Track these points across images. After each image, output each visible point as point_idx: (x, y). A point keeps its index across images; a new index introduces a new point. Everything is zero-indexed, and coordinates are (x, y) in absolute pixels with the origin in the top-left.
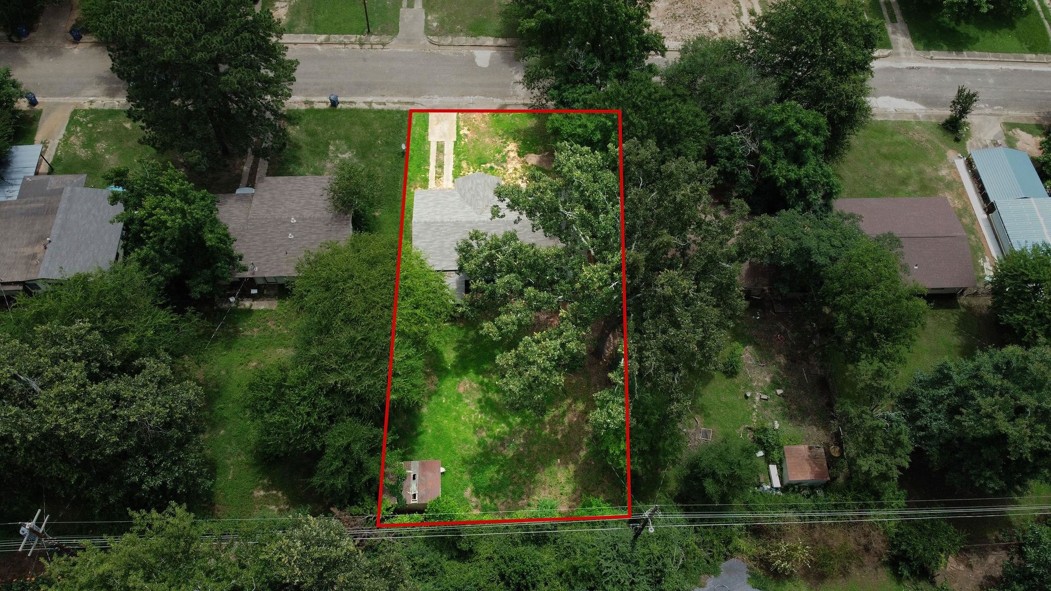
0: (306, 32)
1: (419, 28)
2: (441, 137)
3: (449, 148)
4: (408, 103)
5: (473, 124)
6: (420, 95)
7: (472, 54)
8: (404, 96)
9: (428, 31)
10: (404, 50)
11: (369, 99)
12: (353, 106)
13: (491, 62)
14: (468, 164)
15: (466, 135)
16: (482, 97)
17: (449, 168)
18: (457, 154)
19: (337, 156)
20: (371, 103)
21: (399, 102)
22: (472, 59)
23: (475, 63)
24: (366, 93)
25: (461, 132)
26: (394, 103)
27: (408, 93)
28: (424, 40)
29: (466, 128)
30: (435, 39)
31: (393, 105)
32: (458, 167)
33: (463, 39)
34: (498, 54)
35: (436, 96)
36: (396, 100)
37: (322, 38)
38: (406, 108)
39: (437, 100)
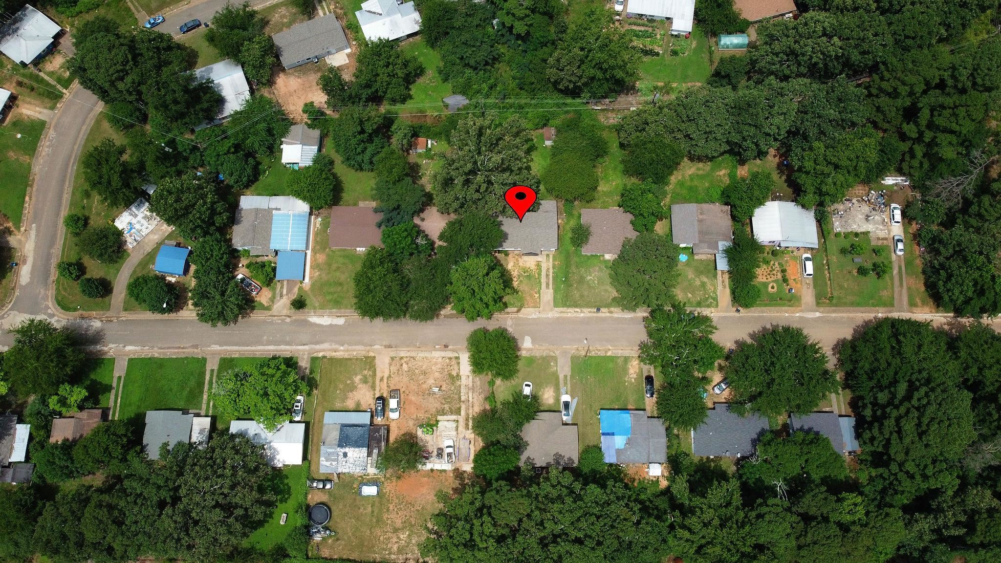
0: (617, 357)
1: (561, 361)
2: (547, 292)
3: (544, 286)
4: (563, 313)
5: (533, 300)
6: (558, 318)
7: (533, 345)
8: (566, 317)
9: (555, 359)
10: (567, 347)
11: (582, 315)
13: (523, 340)
14: (535, 276)
15: (536, 293)
16: (529, 317)
17: (544, 273)
18: (540, 281)
19: (593, 277)
20: (582, 312)
21: (568, 313)
22: (533, 342)
23: (531, 339)
24: (584, 318)
27: (563, 319)
28: (557, 353)
29: (536, 297)
30: (552, 354)
31: (571, 311)
32: (540, 274)
33: (537, 354)
34: (520, 345)
35: (550, 317)
37: (609, 354)
38: (565, 309)
39: (550, 315)
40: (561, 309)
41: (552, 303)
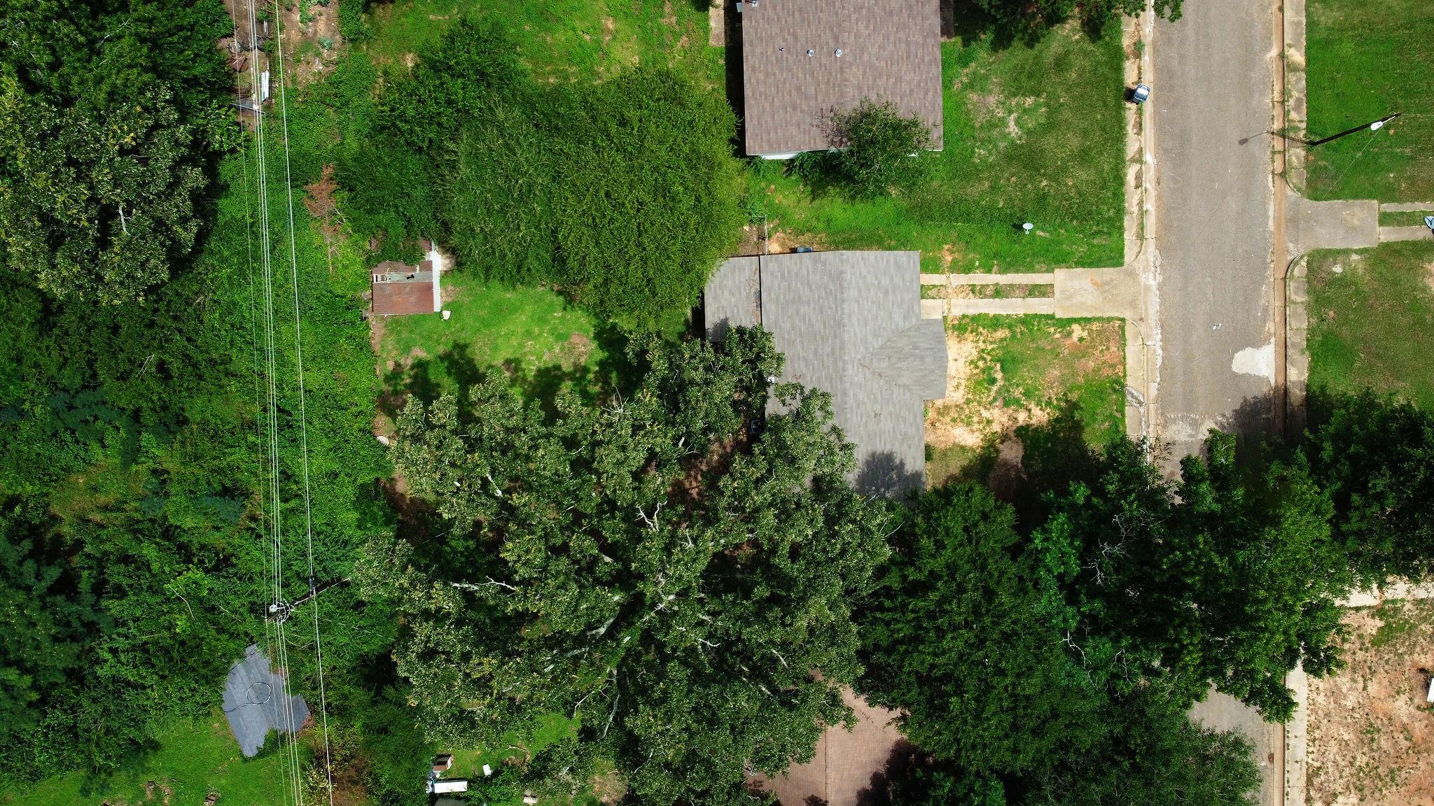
0: (1311, 25)
1: (1328, 238)
2: (1063, 292)
3: (1038, 306)
4: (1142, 229)
5: (1095, 347)
6: (1163, 248)
7: (1266, 341)
8: (1158, 219)
9: (1318, 259)
10: (1271, 213)
11: (1149, 157)
12: (1130, 129)
13: (1246, 377)
14: (1002, 340)
15: (1069, 334)
16: (1159, 361)
17: (992, 307)
18: (1026, 321)
19: (1010, 112)
20: (1139, 159)
21: (1143, 213)
22: (1255, 342)
23: (1242, 347)
24: (1163, 151)
25: (1075, 327)
26: (1141, 203)
27: (1165, 226)
28: (1295, 250)
29: (1085, 334)
30: (1300, 271)
31: (1135, 201)
32: (996, 322)
33: (1300, 324)
34: (1265, 390)
35: (1159, 278)
36: (1150, 206)
37: (1297, 56)
38: (1130, 226)
39: (1151, 280)
40: (1129, 236)
41: (1107, 273)
